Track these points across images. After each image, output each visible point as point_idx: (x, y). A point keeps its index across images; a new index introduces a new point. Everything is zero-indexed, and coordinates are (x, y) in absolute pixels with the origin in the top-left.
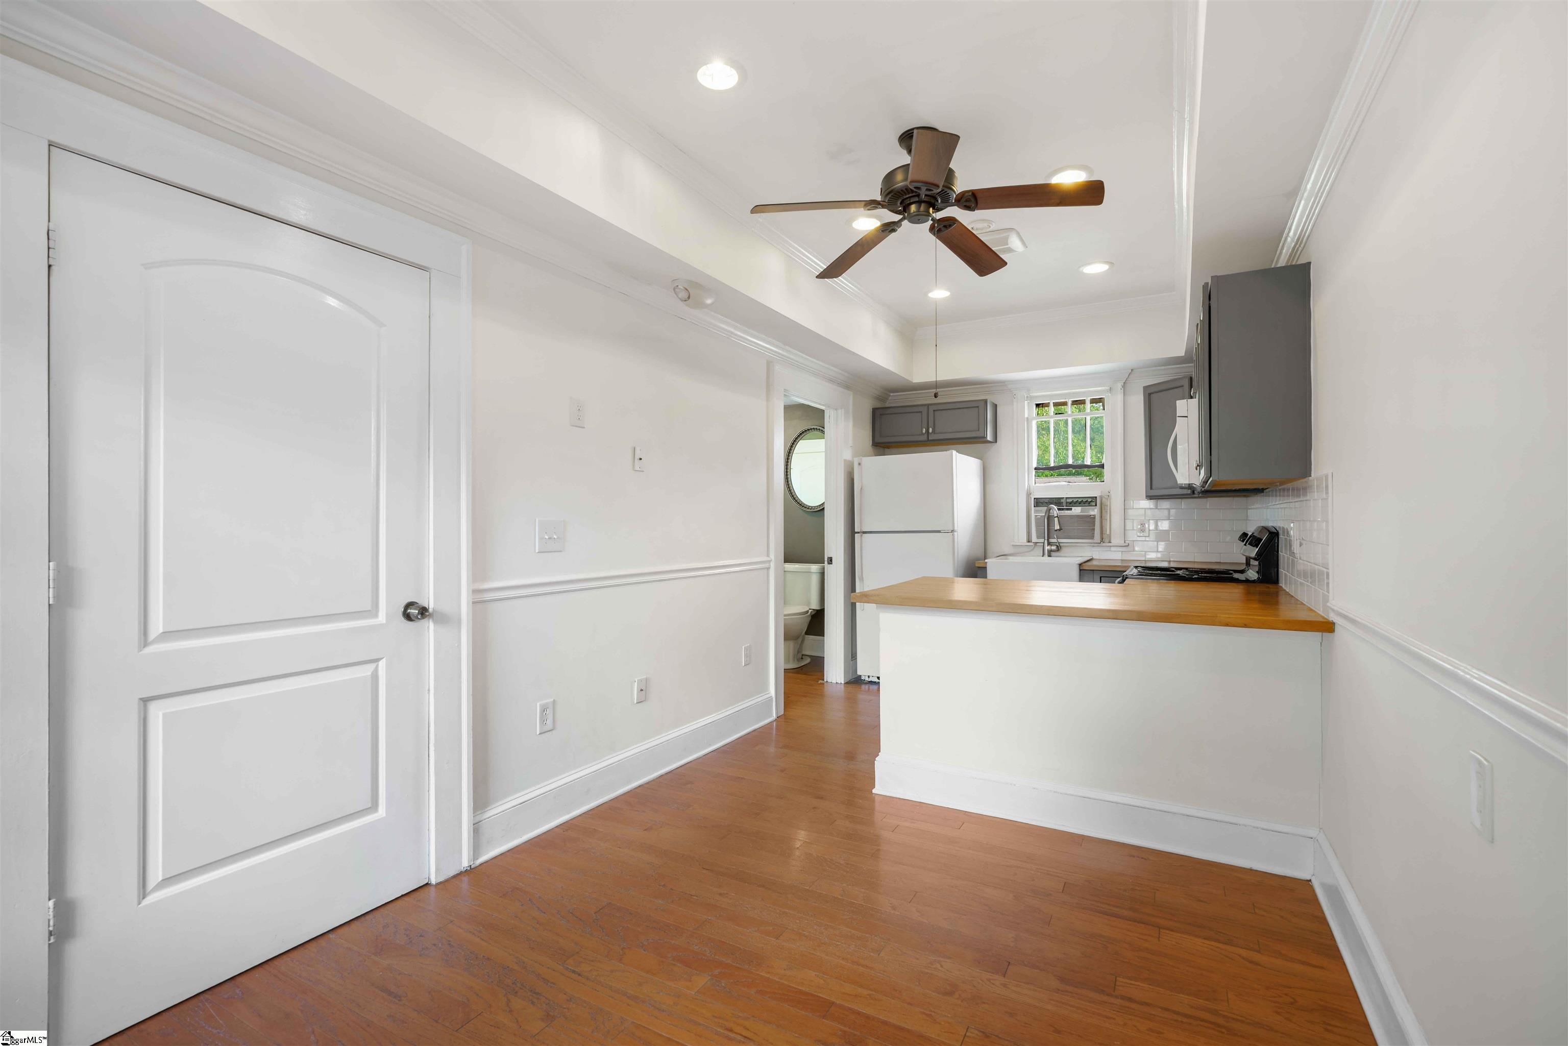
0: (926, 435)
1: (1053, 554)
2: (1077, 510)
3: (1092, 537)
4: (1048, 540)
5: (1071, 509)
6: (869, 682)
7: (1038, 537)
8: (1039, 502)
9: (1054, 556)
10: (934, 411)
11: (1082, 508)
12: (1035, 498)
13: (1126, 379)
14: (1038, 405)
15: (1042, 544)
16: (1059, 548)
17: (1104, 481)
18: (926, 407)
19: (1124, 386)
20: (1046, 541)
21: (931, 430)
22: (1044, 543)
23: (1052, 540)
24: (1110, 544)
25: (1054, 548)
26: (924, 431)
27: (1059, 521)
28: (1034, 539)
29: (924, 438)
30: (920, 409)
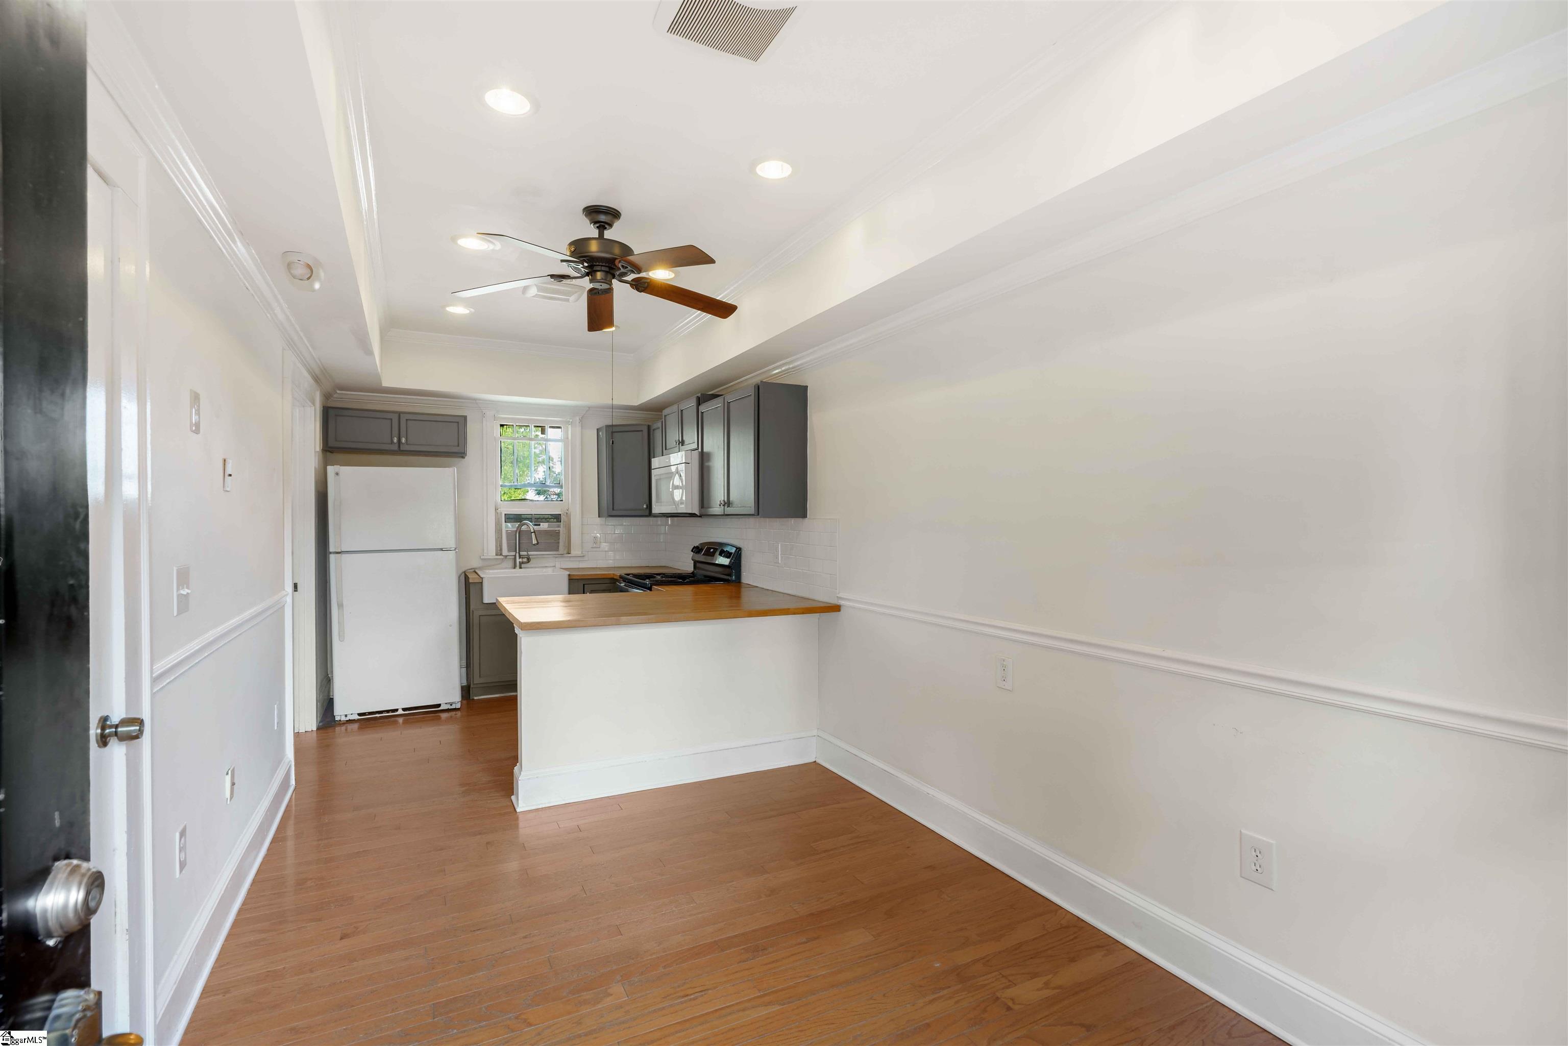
0: (397, 445)
1: (523, 566)
2: (544, 526)
3: (557, 549)
4: (519, 553)
5: (539, 525)
6: (347, 721)
7: (509, 551)
8: (510, 518)
9: (525, 568)
10: (407, 420)
11: (549, 525)
12: (505, 514)
13: (582, 415)
14: (502, 426)
15: (513, 557)
16: (529, 560)
17: (562, 501)
18: (397, 415)
19: (581, 421)
20: (517, 554)
21: (403, 440)
22: (515, 556)
23: (522, 553)
24: (569, 555)
25: (525, 560)
26: (395, 440)
27: (535, 536)
28: (505, 552)
29: (395, 447)
30: (389, 416)
